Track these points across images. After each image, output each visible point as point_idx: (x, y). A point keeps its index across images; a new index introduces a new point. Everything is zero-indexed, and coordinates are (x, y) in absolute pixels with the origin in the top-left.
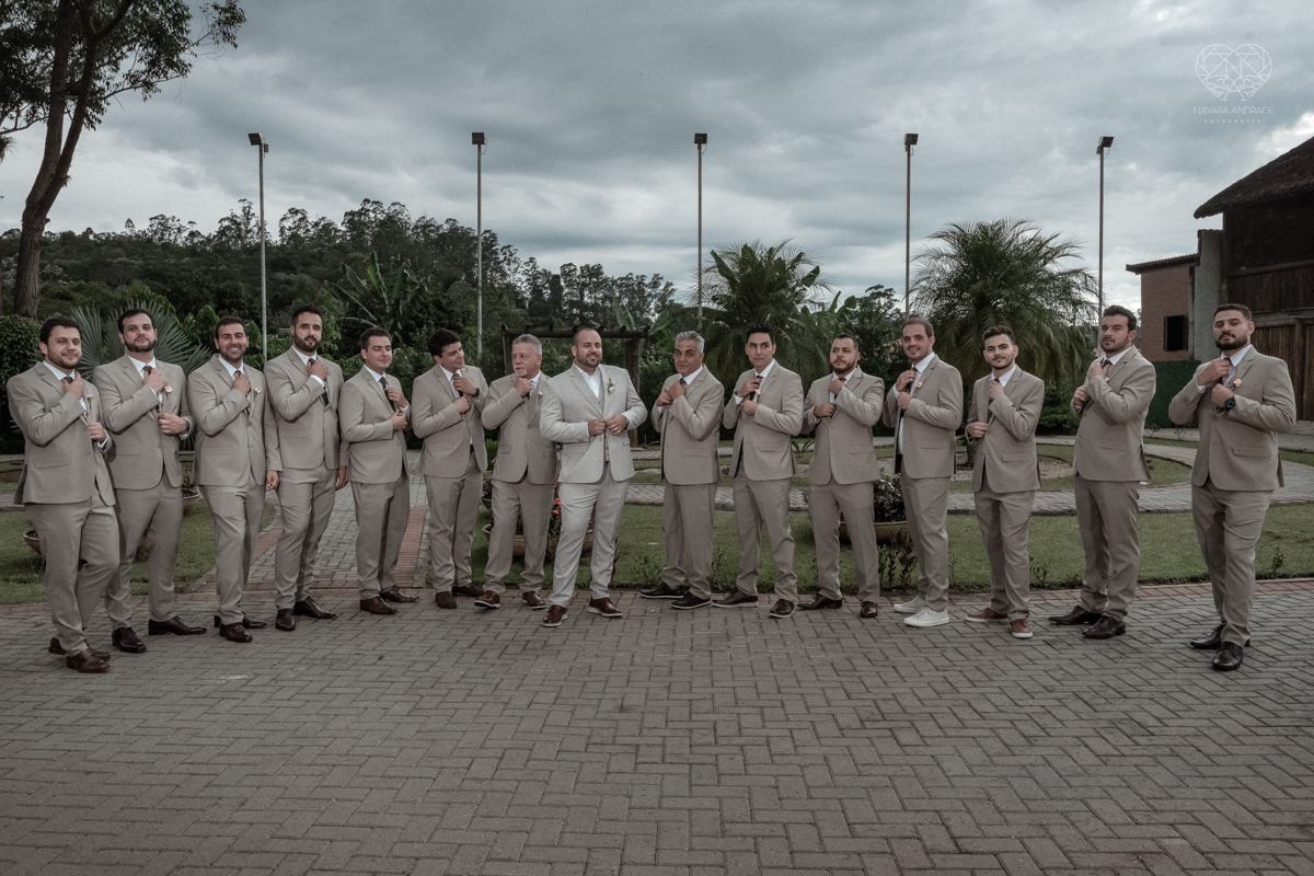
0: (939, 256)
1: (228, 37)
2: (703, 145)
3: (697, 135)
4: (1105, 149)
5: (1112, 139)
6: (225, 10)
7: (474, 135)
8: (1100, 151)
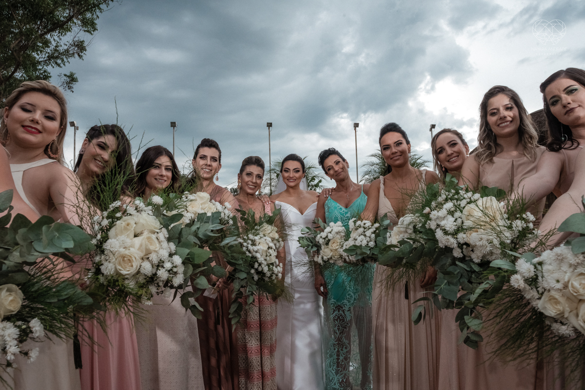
0: (373, 164)
1: (70, 88)
2: (270, 128)
3: (268, 123)
4: (433, 129)
5: (435, 125)
6: (68, 77)
7: (172, 123)
8: (431, 130)
